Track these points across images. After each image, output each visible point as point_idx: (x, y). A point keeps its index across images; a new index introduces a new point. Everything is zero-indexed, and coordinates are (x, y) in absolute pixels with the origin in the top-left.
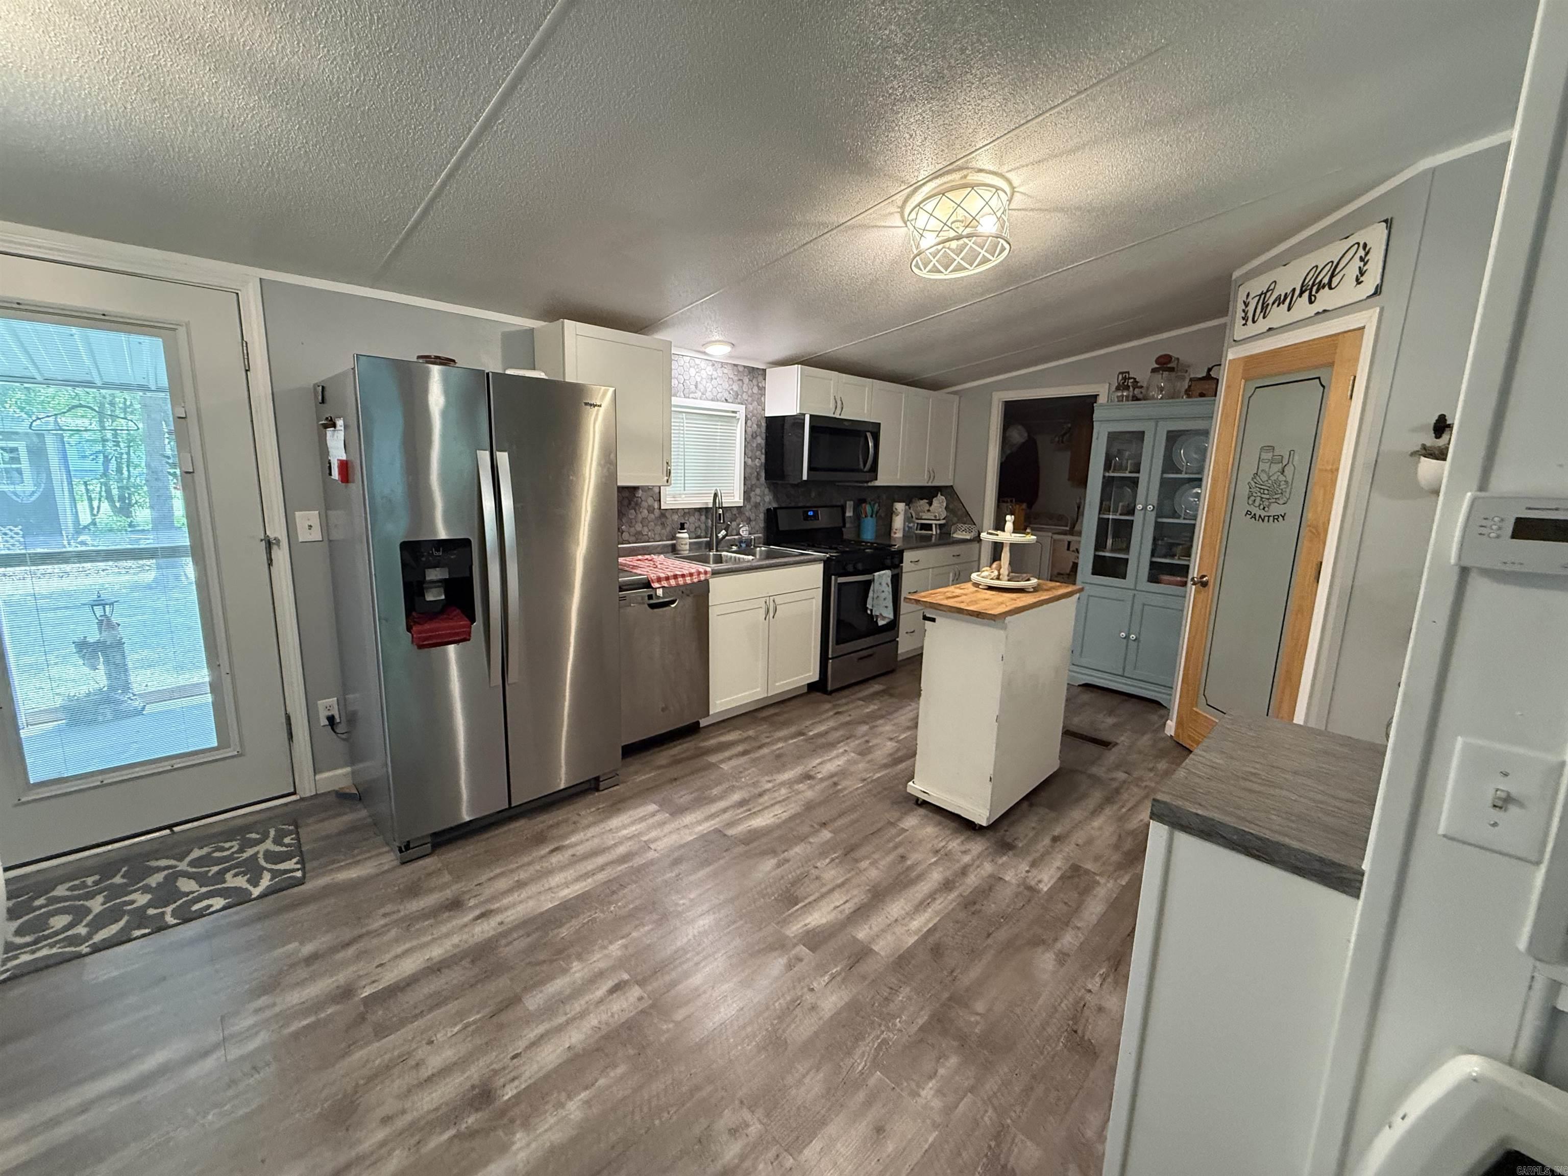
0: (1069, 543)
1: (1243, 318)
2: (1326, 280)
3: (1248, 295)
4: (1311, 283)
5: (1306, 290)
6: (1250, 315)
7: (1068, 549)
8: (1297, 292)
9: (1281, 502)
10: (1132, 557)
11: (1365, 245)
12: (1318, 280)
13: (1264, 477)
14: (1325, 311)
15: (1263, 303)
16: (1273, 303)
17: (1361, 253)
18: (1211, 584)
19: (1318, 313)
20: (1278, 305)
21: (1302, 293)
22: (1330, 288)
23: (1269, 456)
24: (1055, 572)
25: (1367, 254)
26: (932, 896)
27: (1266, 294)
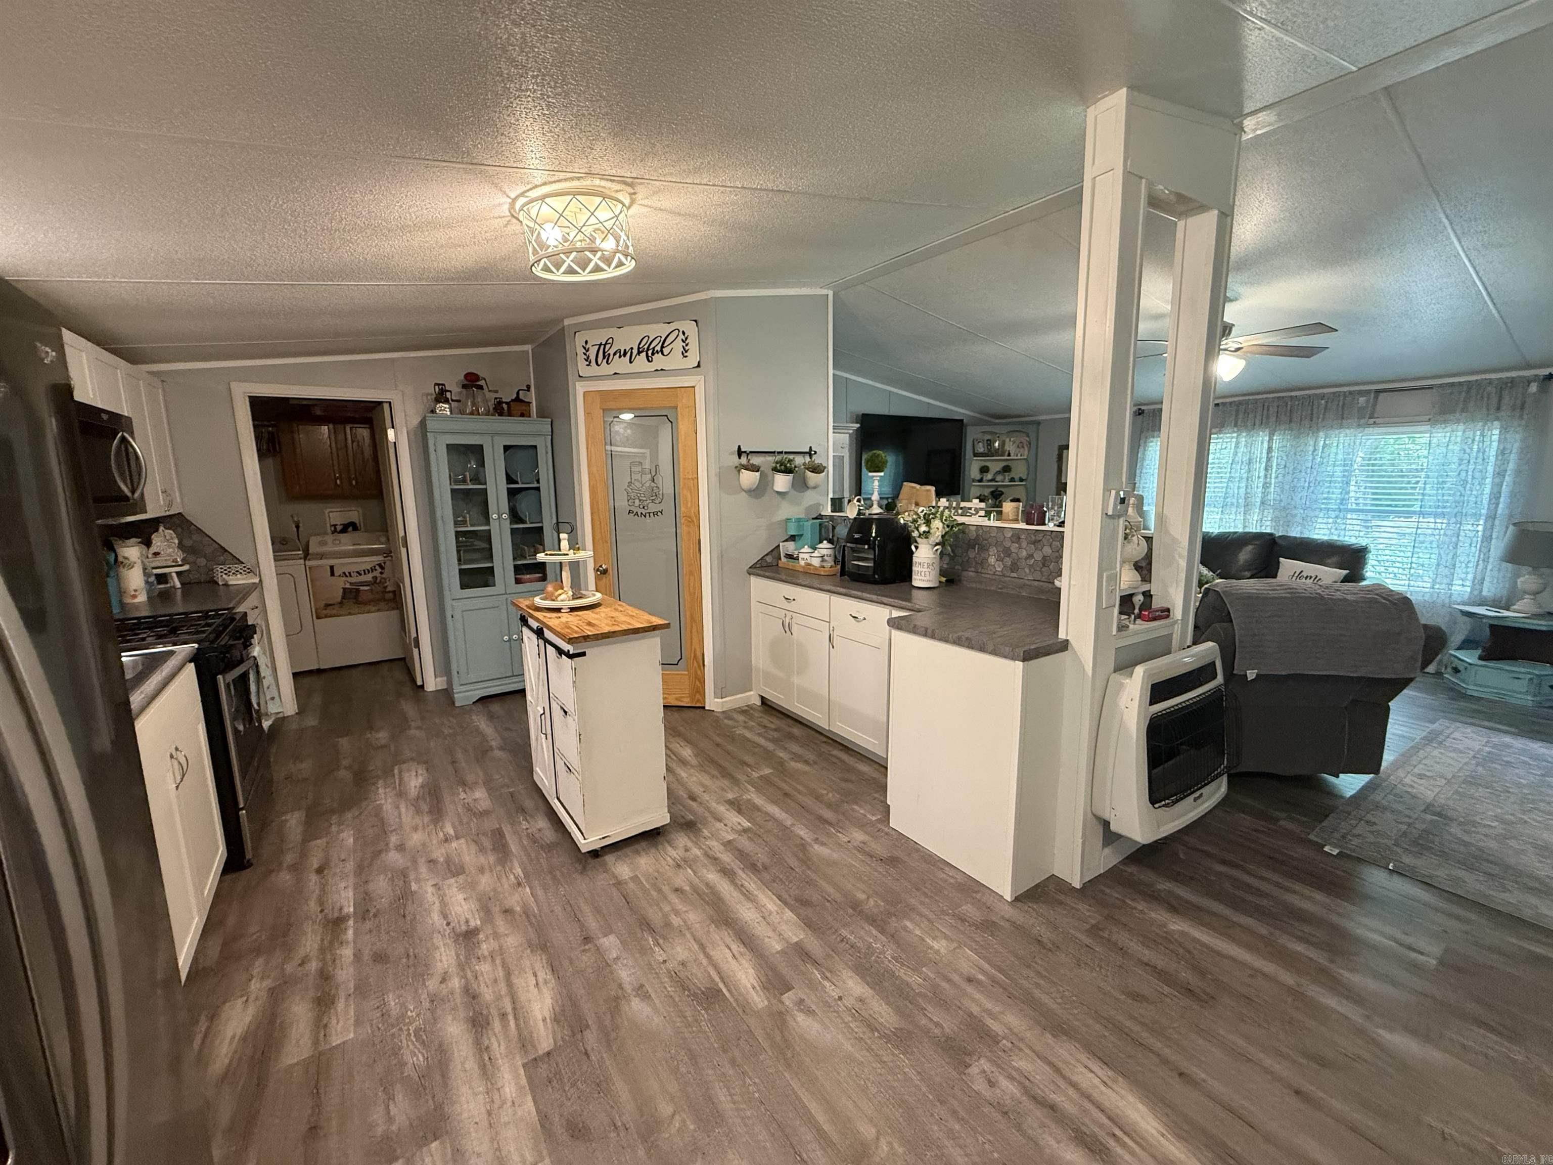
0: (332, 568)
1: (586, 360)
2: (658, 348)
3: (586, 342)
4: (646, 347)
5: (642, 352)
6: (593, 358)
7: (332, 574)
8: (635, 352)
9: (657, 501)
10: (497, 564)
11: (684, 333)
12: (652, 347)
13: (638, 485)
14: (662, 370)
15: (604, 352)
16: (615, 354)
17: (681, 336)
18: (610, 571)
19: (657, 370)
20: (620, 357)
21: (639, 353)
22: (663, 354)
23: (639, 469)
24: (322, 604)
25: (686, 339)
26: (740, 888)
27: (605, 345)
